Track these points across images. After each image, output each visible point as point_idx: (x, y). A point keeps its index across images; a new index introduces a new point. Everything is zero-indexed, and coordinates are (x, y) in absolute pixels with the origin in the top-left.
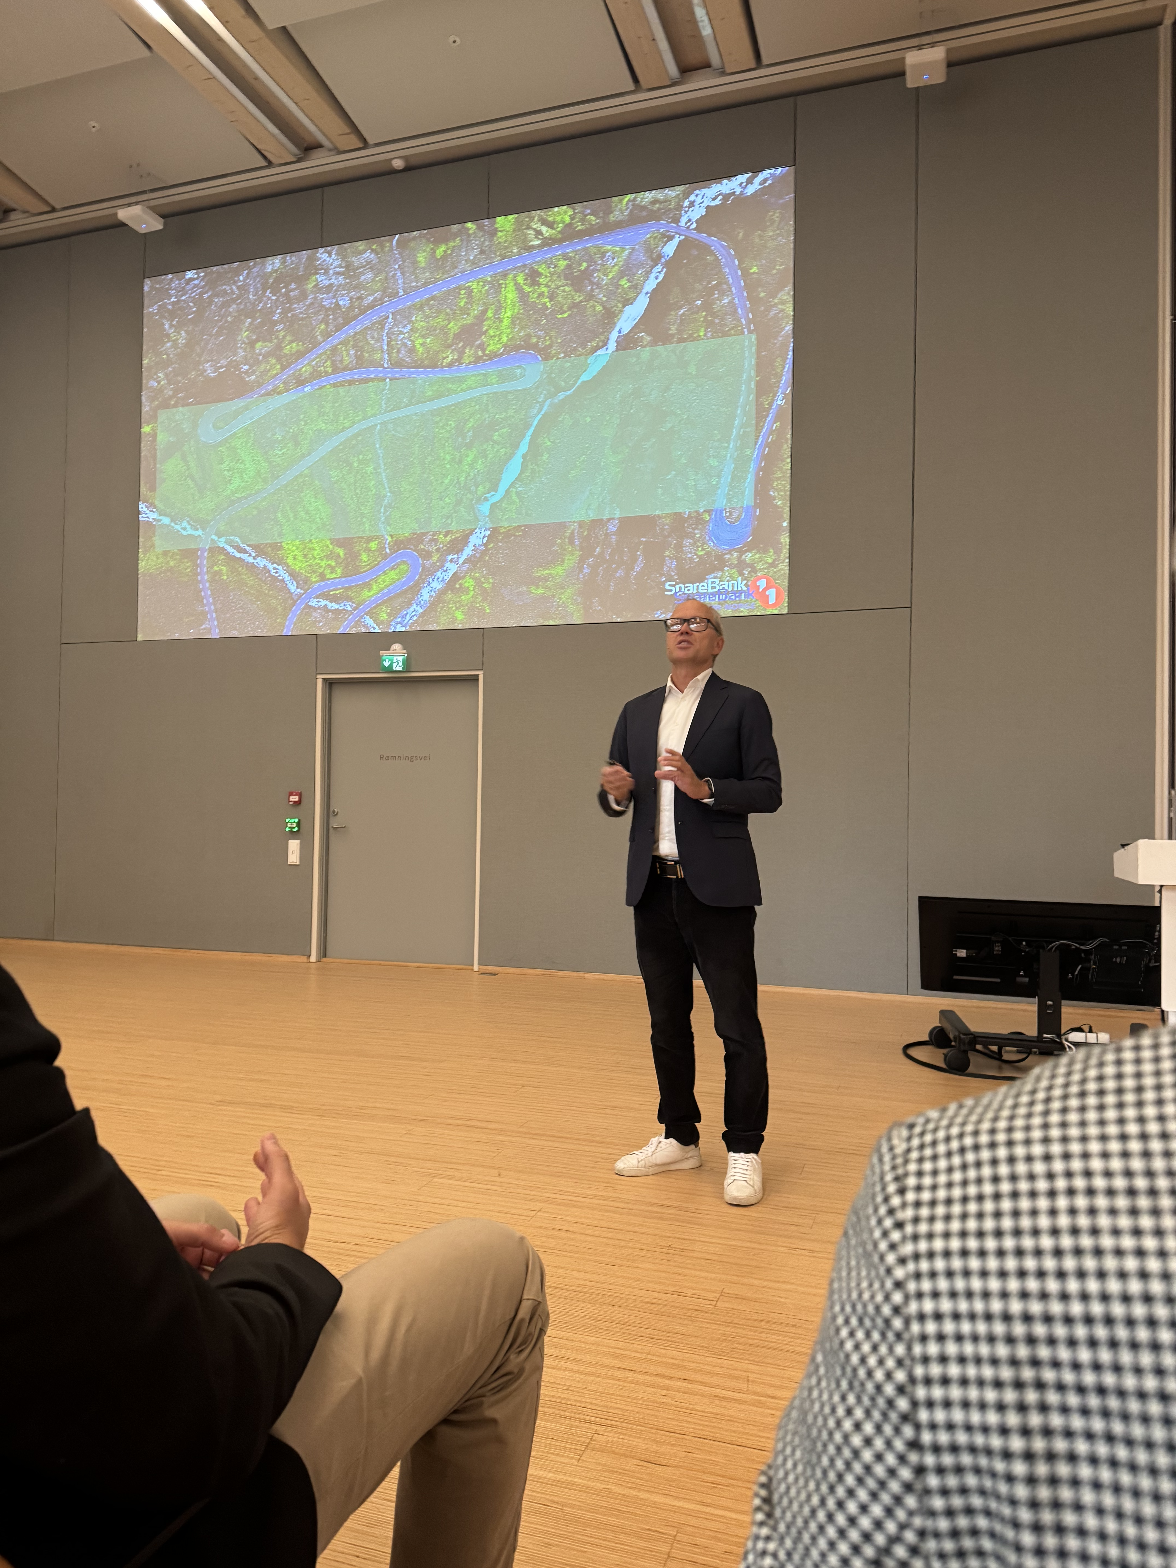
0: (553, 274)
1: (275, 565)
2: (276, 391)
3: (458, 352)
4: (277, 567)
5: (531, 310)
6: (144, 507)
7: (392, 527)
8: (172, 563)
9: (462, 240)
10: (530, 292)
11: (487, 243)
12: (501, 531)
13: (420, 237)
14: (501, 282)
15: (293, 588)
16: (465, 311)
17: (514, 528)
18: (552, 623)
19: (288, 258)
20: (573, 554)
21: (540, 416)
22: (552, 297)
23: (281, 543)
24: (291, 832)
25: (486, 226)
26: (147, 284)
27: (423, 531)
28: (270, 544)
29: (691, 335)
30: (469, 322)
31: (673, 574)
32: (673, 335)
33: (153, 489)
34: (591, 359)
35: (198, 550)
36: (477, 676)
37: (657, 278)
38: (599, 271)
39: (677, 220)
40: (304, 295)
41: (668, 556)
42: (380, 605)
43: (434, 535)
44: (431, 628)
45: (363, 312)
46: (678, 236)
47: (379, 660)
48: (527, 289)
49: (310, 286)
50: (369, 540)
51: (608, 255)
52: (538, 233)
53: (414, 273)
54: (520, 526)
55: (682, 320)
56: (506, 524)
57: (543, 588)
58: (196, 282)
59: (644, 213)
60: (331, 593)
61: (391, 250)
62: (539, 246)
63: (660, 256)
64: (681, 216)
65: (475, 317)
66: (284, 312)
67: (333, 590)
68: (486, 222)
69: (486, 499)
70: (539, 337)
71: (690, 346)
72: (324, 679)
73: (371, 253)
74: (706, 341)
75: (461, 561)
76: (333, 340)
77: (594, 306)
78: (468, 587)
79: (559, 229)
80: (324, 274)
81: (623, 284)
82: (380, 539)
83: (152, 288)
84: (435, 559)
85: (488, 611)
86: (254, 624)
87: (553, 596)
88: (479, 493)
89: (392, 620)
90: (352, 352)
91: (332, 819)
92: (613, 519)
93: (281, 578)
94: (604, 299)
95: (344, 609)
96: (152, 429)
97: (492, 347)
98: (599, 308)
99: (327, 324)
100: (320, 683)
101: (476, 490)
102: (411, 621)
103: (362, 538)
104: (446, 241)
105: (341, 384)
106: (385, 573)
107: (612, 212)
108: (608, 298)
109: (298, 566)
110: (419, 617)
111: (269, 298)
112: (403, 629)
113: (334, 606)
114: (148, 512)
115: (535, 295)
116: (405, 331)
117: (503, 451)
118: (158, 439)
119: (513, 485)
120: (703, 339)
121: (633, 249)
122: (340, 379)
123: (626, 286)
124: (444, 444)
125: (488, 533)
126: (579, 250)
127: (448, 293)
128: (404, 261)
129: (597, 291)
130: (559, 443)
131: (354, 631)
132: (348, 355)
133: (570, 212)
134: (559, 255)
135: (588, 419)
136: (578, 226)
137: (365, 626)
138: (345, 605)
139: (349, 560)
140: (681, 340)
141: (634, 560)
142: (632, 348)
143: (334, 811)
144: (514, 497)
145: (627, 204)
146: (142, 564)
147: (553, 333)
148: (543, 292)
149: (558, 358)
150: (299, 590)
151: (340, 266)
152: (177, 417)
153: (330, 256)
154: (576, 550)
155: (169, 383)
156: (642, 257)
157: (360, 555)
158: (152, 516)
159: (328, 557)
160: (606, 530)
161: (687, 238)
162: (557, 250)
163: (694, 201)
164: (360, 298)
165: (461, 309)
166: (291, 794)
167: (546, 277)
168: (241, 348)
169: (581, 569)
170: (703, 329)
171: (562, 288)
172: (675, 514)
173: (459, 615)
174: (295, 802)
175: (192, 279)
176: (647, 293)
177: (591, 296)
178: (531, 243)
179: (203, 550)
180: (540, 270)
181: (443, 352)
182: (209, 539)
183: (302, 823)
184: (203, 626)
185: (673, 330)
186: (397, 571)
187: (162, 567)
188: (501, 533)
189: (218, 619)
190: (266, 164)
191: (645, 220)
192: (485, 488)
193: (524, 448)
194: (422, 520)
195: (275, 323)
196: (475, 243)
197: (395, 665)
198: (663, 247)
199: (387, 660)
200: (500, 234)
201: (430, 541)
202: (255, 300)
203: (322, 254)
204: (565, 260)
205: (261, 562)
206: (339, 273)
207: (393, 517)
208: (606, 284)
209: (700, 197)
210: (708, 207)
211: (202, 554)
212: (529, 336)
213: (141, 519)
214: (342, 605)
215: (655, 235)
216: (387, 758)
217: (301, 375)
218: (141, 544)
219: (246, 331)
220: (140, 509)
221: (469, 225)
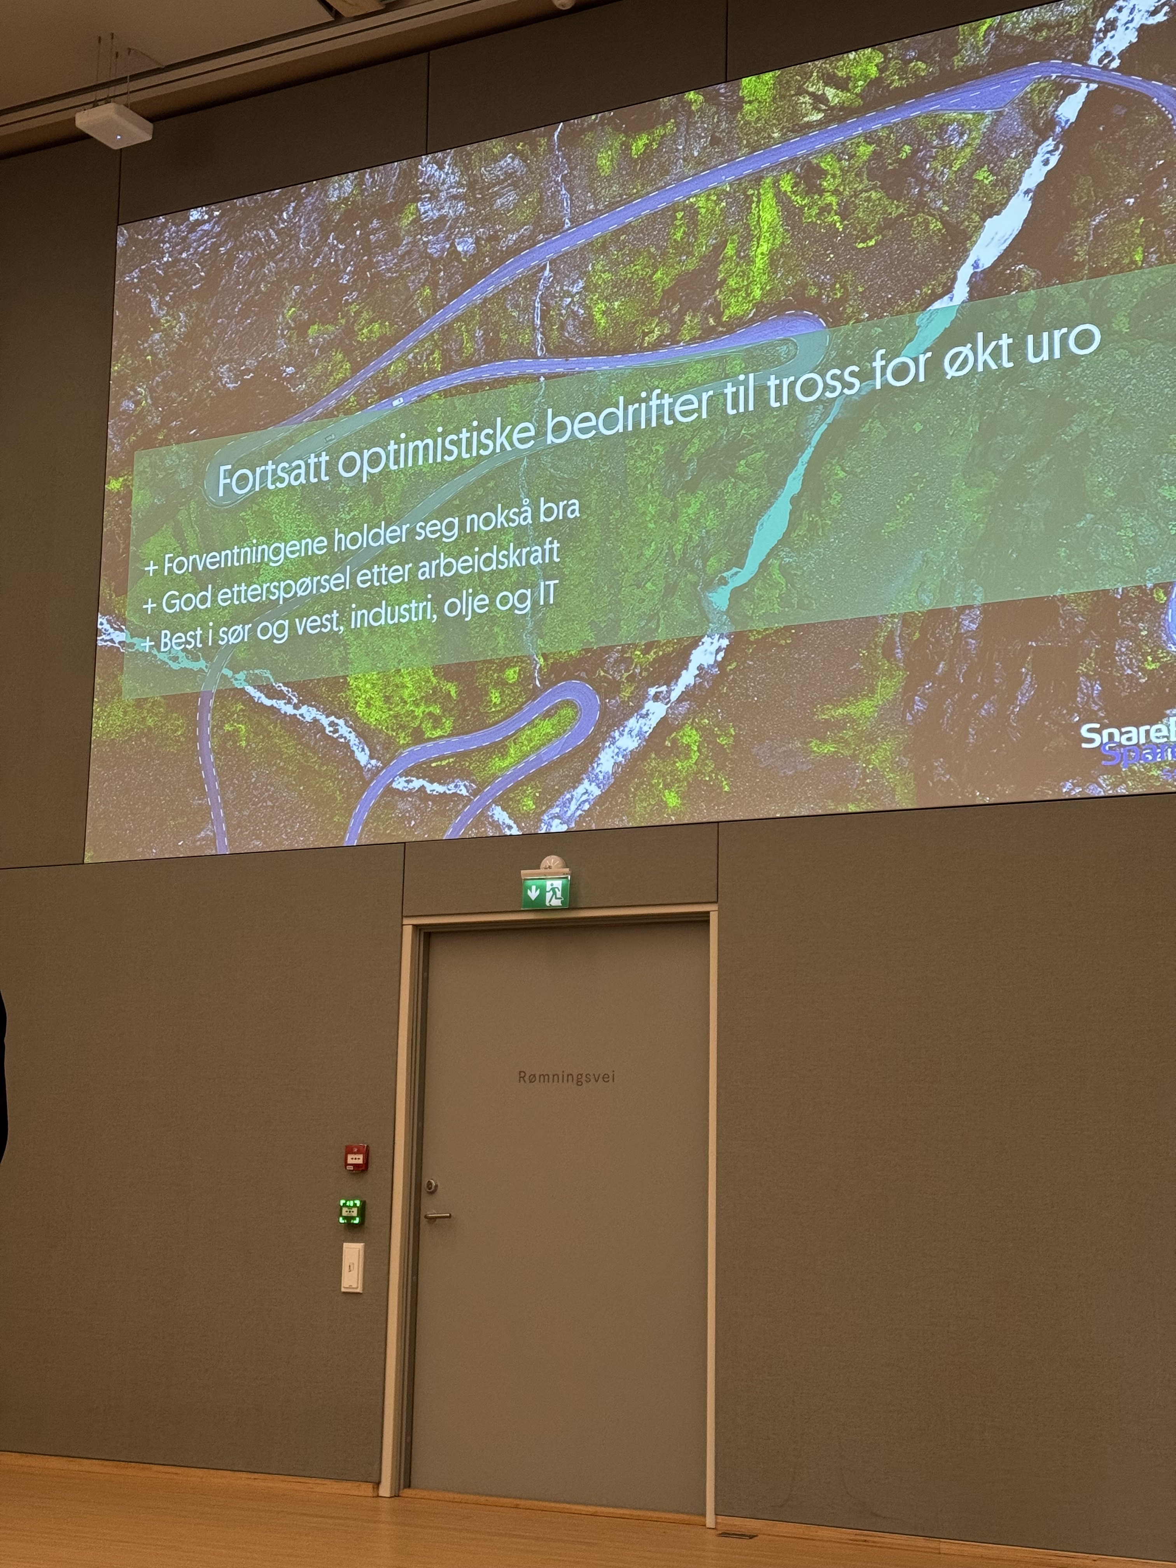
0: (848, 171)
1: (332, 718)
2: (343, 409)
3: (670, 321)
4: (336, 721)
5: (805, 239)
6: (105, 621)
7: (547, 638)
8: (150, 722)
9: (677, 125)
10: (805, 205)
11: (724, 125)
12: (752, 638)
13: (602, 124)
14: (750, 192)
15: (362, 757)
16: (684, 248)
17: (777, 631)
18: (852, 808)
19: (367, 176)
20: (892, 676)
21: (824, 427)
22: (845, 212)
23: (345, 677)
24: (349, 1226)
25: (722, 95)
26: (123, 235)
27: (603, 645)
28: (325, 680)
29: (1116, 262)
30: (691, 267)
31: (1096, 708)
32: (1080, 265)
33: (122, 590)
34: (921, 319)
35: (197, 695)
36: (708, 913)
37: (1046, 162)
38: (935, 158)
39: (1082, 56)
40: (394, 239)
41: (1086, 675)
42: (521, 783)
43: (623, 651)
44: (617, 824)
45: (499, 260)
46: (1084, 85)
47: (519, 887)
48: (798, 200)
49: (405, 222)
50: (505, 664)
51: (951, 128)
52: (819, 100)
53: (590, 187)
54: (787, 629)
55: (1097, 237)
56: (761, 626)
57: (834, 741)
58: (206, 227)
59: (1020, 49)
60: (433, 765)
61: (551, 150)
62: (820, 123)
63: (1052, 122)
64: (1091, 48)
65: (702, 258)
66: (358, 272)
67: (436, 760)
68: (722, 88)
69: (724, 582)
70: (821, 286)
71: (1116, 283)
72: (415, 927)
73: (513, 159)
74: (1147, 271)
75: (674, 696)
76: (445, 314)
77: (927, 224)
78: (688, 746)
79: (858, 90)
80: (430, 199)
81: (981, 178)
82: (523, 662)
83: (131, 241)
84: (626, 694)
85: (727, 789)
86: (292, 827)
87: (855, 757)
88: (710, 571)
89: (544, 812)
90: (479, 333)
91: (425, 1200)
92: (971, 607)
93: (342, 740)
94: (946, 209)
95: (455, 794)
96: (125, 485)
97: (735, 308)
98: (935, 225)
99: (435, 287)
100: (408, 932)
101: (705, 565)
102: (579, 812)
103: (491, 662)
104: (647, 126)
105: (458, 391)
106: (532, 724)
107: (958, 52)
108: (953, 207)
109: (375, 717)
110: (595, 804)
111: (333, 248)
112: (564, 828)
113: (437, 788)
114: (111, 630)
115: (815, 211)
116: (575, 290)
117: (754, 493)
118: (133, 502)
119: (773, 553)
120: (1141, 267)
121: (1000, 114)
122: (457, 382)
123: (986, 182)
124: (646, 487)
125: (725, 642)
126: (896, 124)
127: (653, 218)
128: (572, 169)
129: (931, 194)
130: (861, 473)
131: (473, 833)
132: (473, 337)
133: (879, 58)
134: (859, 136)
135: (918, 427)
136: (893, 81)
137: (496, 825)
138: (456, 786)
139: (467, 703)
140: (1097, 273)
141: (1016, 682)
142: (1001, 293)
143: (430, 1183)
144: (777, 575)
145: (987, 33)
146: (98, 724)
147: (849, 276)
148: (831, 204)
149: (858, 321)
150: (374, 762)
151: (459, 184)
152: (168, 462)
153: (441, 168)
154: (898, 669)
155: (155, 404)
156: (1017, 128)
157: (487, 694)
158: (119, 637)
159: (428, 700)
160: (958, 628)
161: (1102, 86)
162: (855, 126)
163: (1116, 20)
164: (494, 238)
165: (676, 245)
166: (349, 1150)
167: (834, 176)
168: (283, 336)
169: (909, 704)
170: (1140, 249)
171: (864, 195)
172: (1096, 593)
173: (672, 800)
174: (355, 1165)
175: (199, 223)
176: (1027, 192)
177: (920, 205)
178: (806, 119)
179: (206, 695)
180: (822, 165)
181: (643, 323)
182: (219, 675)
183: (368, 1206)
184: (202, 834)
185: (1081, 255)
186: (555, 720)
187: (132, 729)
188: (751, 643)
189: (228, 817)
190: (331, 19)
191: (1020, 61)
192: (720, 560)
193: (794, 484)
194: (603, 625)
195: (344, 289)
196: (702, 127)
197: (549, 895)
198: (1057, 107)
199: (534, 888)
200: (747, 107)
201: (616, 661)
202: (309, 252)
203: (427, 166)
204: (870, 144)
205: (308, 713)
206: (455, 197)
207: (548, 621)
208: (948, 182)
209: (1126, 11)
210: (1143, 30)
211: (205, 703)
212: (803, 285)
213: (100, 643)
214: (452, 786)
215: (1043, 85)
216: (533, 1079)
217: (386, 378)
218: (97, 688)
219: (291, 307)
220: (99, 627)
221: (691, 95)
